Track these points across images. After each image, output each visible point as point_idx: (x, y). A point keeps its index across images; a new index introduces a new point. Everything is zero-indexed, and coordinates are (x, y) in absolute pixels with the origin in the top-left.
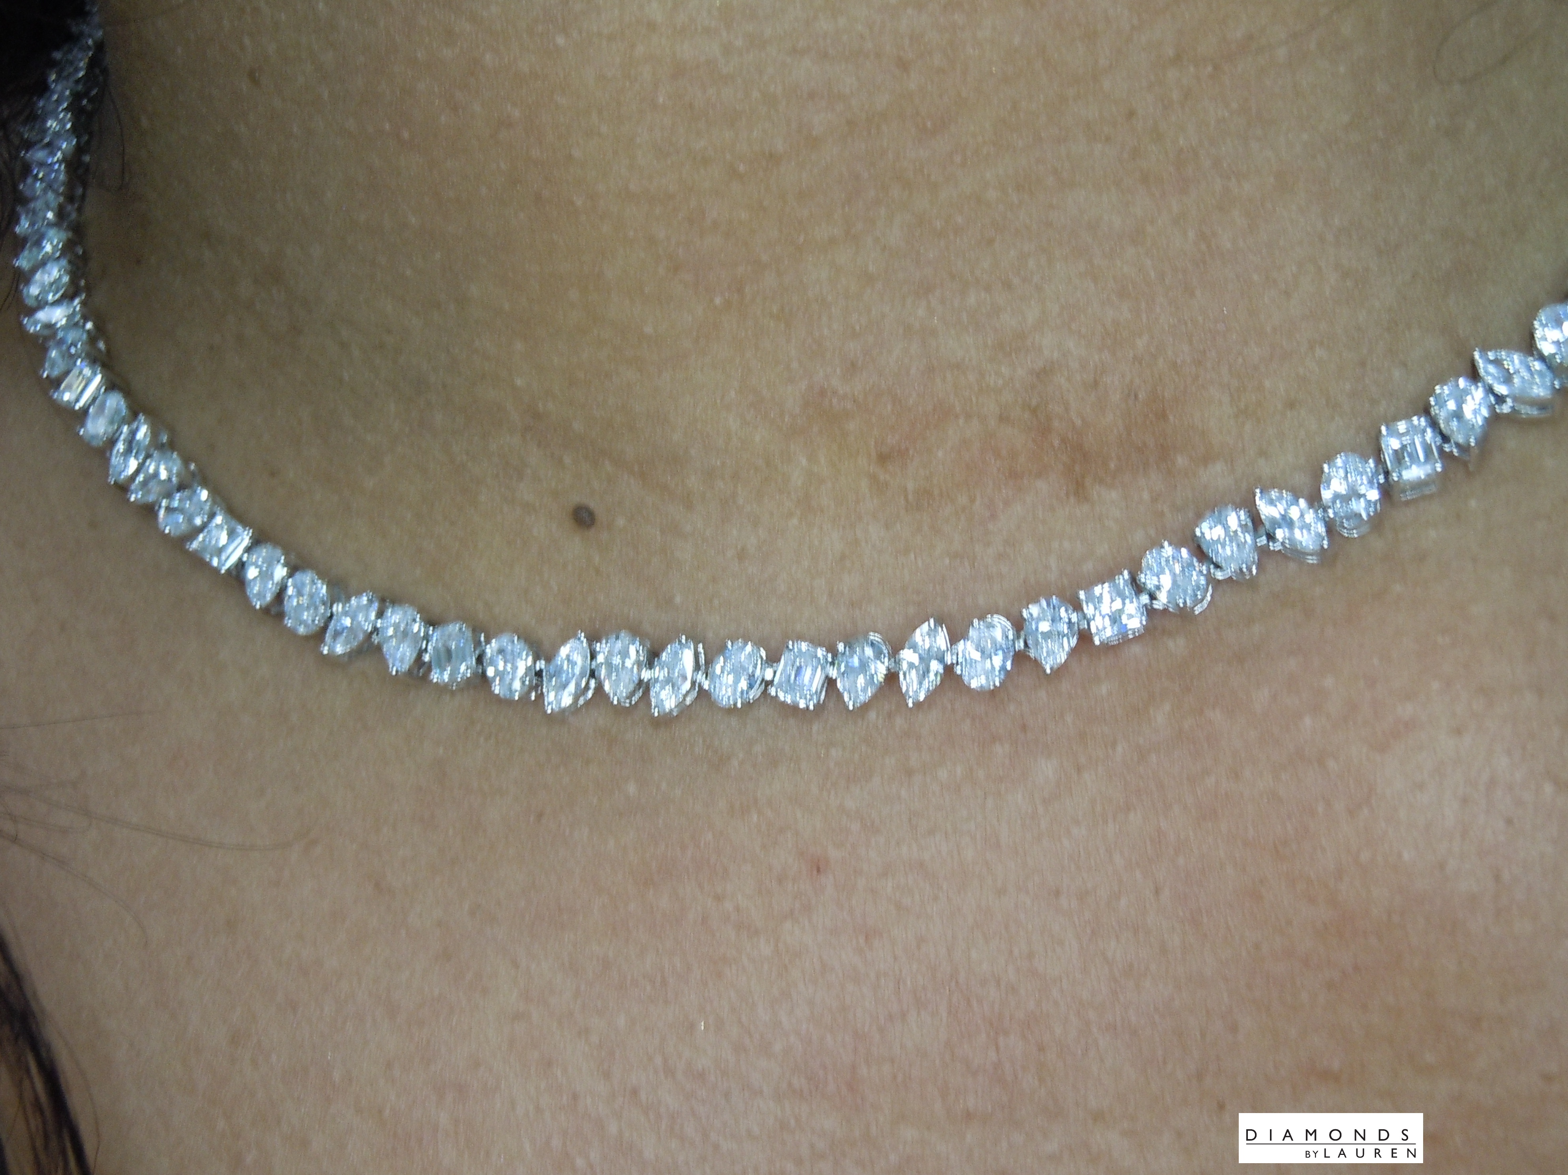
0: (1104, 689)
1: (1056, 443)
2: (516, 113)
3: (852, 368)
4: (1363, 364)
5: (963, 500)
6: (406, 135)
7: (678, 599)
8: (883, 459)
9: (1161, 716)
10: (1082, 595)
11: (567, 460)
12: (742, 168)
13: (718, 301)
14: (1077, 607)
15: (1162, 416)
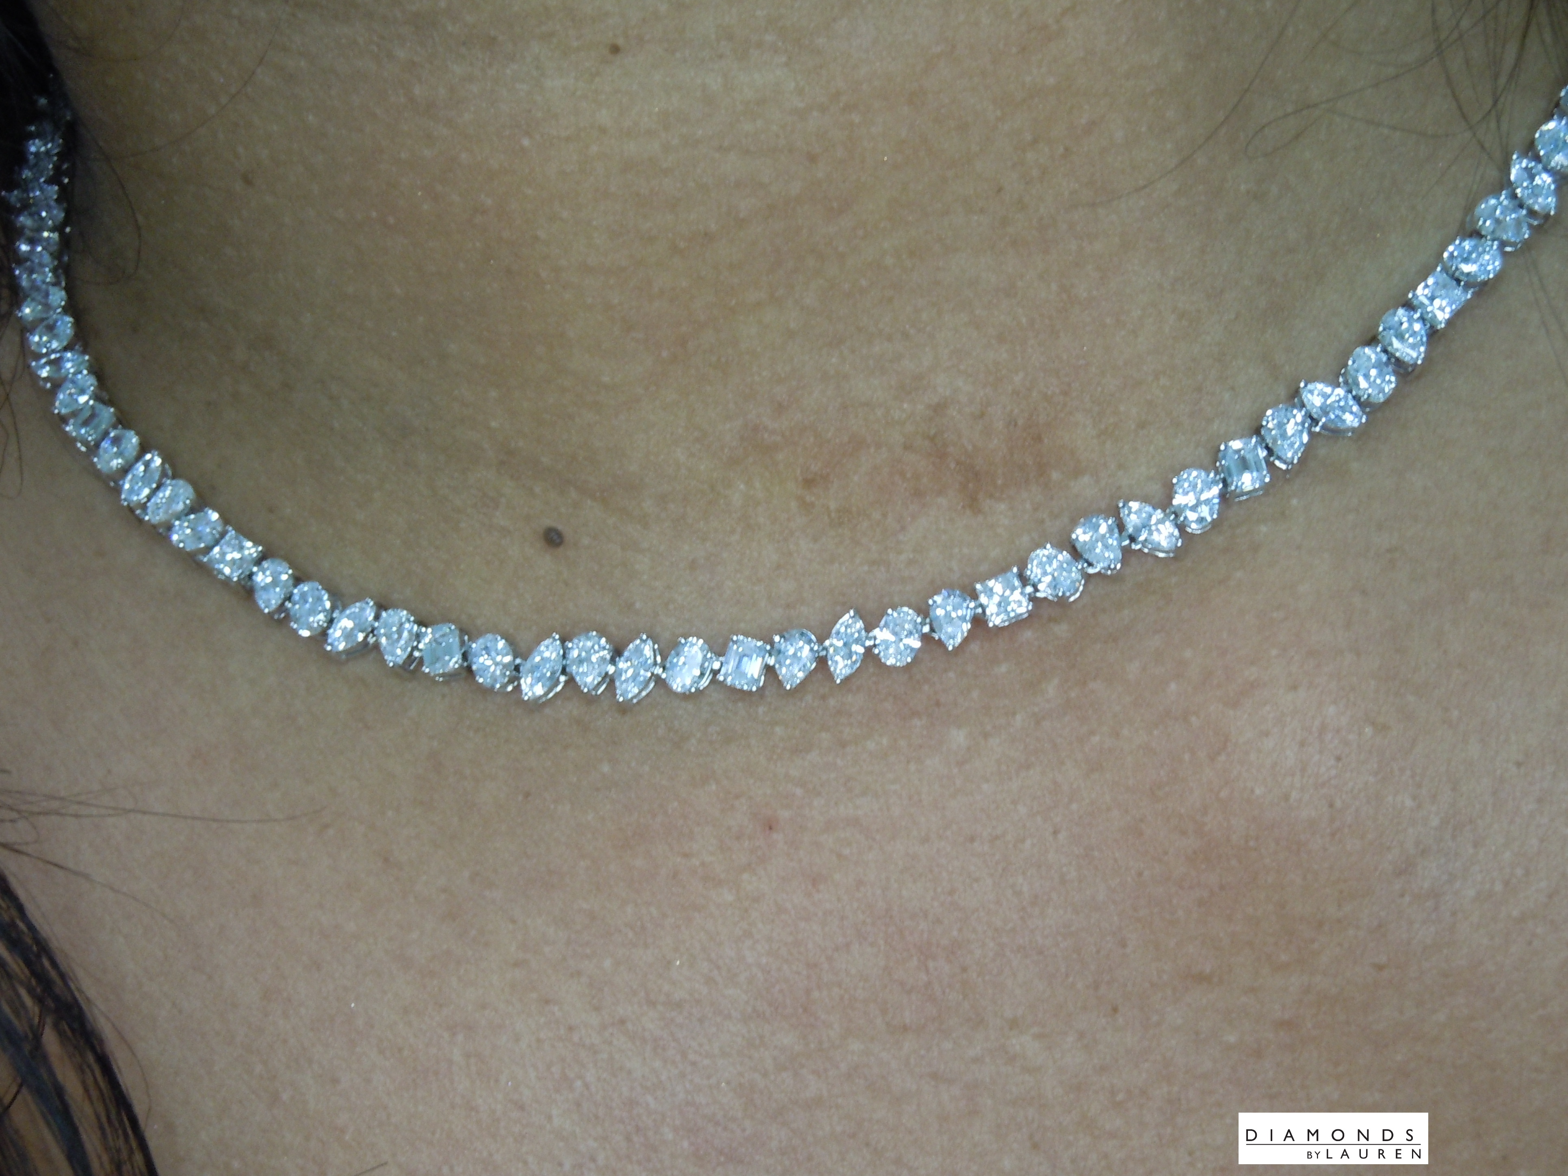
0: (1003, 668)
1: (952, 465)
2: (489, 202)
3: (780, 409)
4: (1199, 389)
5: (876, 515)
6: (391, 220)
7: (638, 605)
8: (809, 483)
9: (1051, 688)
10: (978, 586)
11: (537, 490)
12: (682, 245)
13: (665, 354)
14: (974, 596)
15: (1039, 439)
